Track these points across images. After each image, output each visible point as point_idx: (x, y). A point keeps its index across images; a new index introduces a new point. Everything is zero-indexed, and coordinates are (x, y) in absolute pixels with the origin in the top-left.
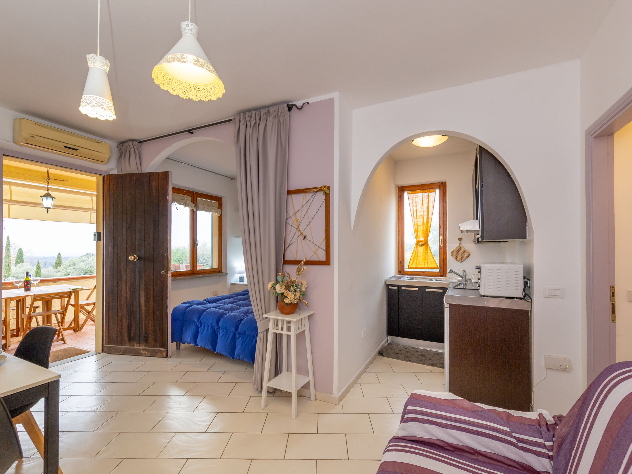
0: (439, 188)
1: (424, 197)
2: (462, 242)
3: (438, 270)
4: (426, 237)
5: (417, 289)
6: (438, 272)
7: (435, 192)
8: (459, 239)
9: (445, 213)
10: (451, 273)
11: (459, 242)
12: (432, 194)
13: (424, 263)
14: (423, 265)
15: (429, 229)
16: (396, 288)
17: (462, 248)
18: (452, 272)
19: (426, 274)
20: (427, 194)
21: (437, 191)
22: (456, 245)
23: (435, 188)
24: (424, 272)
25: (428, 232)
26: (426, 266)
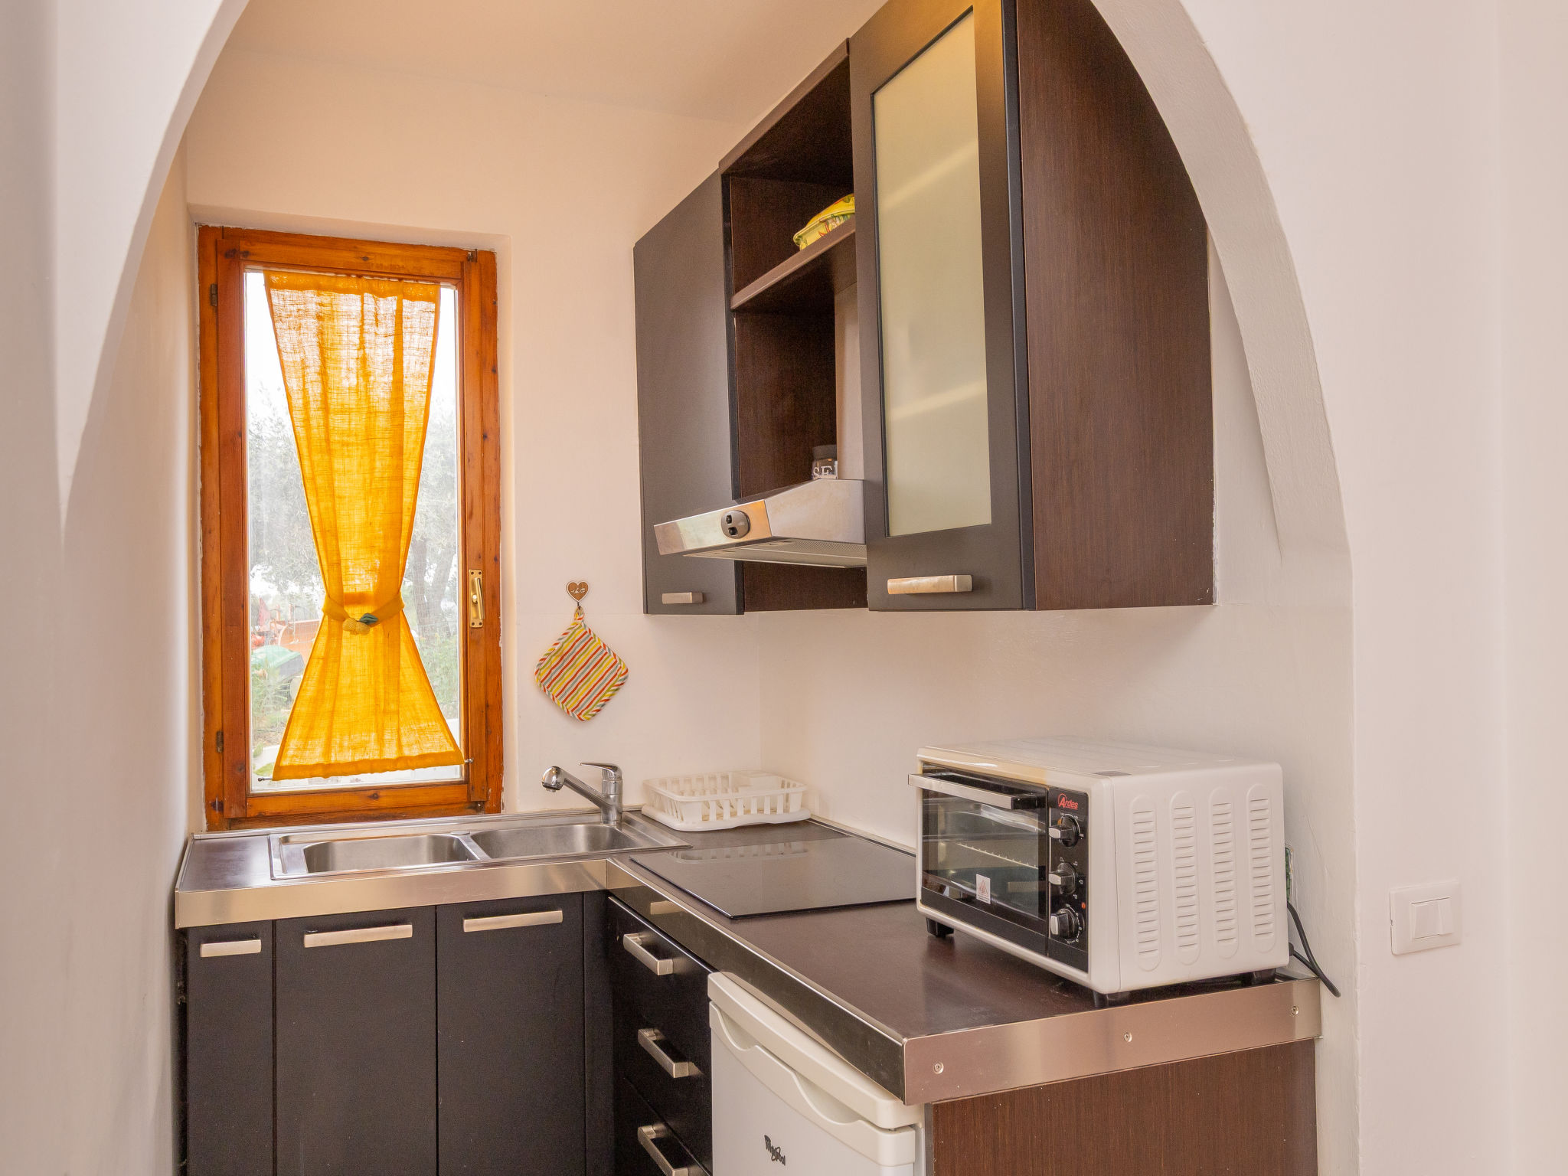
0: (461, 282)
1: (369, 319)
2: (585, 603)
3: (453, 773)
4: (392, 571)
5: (405, 931)
6: (459, 783)
7: (435, 299)
8: (572, 587)
9: (491, 437)
10: (556, 788)
11: (572, 604)
12: (416, 310)
13: (373, 735)
14: (373, 745)
15: (406, 519)
16: (254, 946)
17: (588, 636)
18: (567, 782)
19: (385, 801)
20: (389, 305)
21: (448, 295)
22: (560, 617)
23: (436, 279)
24: (375, 793)
25: (403, 542)
26: (391, 753)
